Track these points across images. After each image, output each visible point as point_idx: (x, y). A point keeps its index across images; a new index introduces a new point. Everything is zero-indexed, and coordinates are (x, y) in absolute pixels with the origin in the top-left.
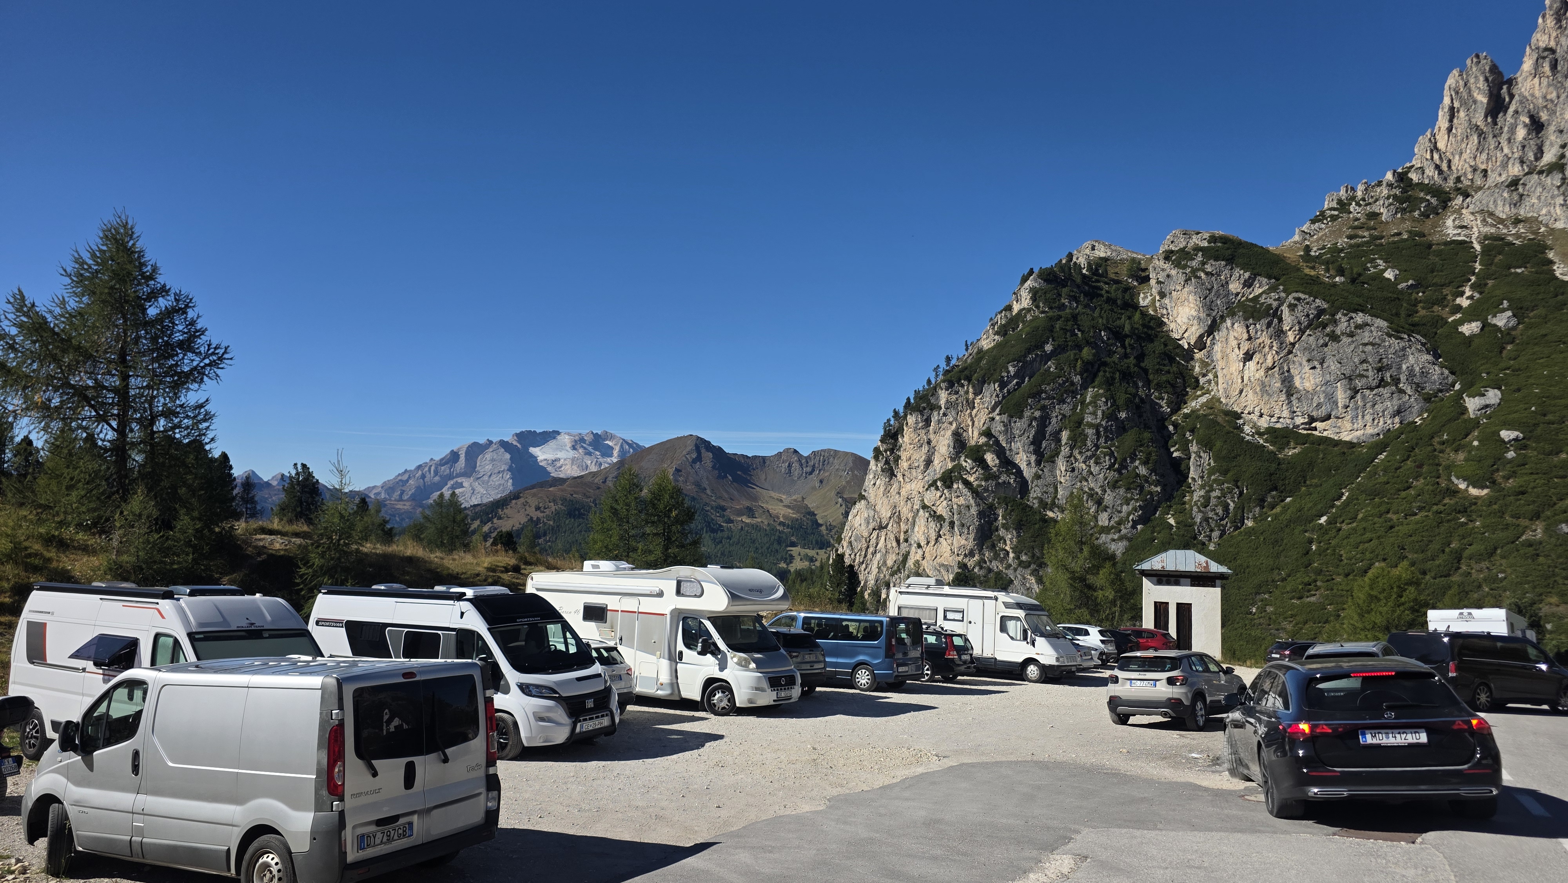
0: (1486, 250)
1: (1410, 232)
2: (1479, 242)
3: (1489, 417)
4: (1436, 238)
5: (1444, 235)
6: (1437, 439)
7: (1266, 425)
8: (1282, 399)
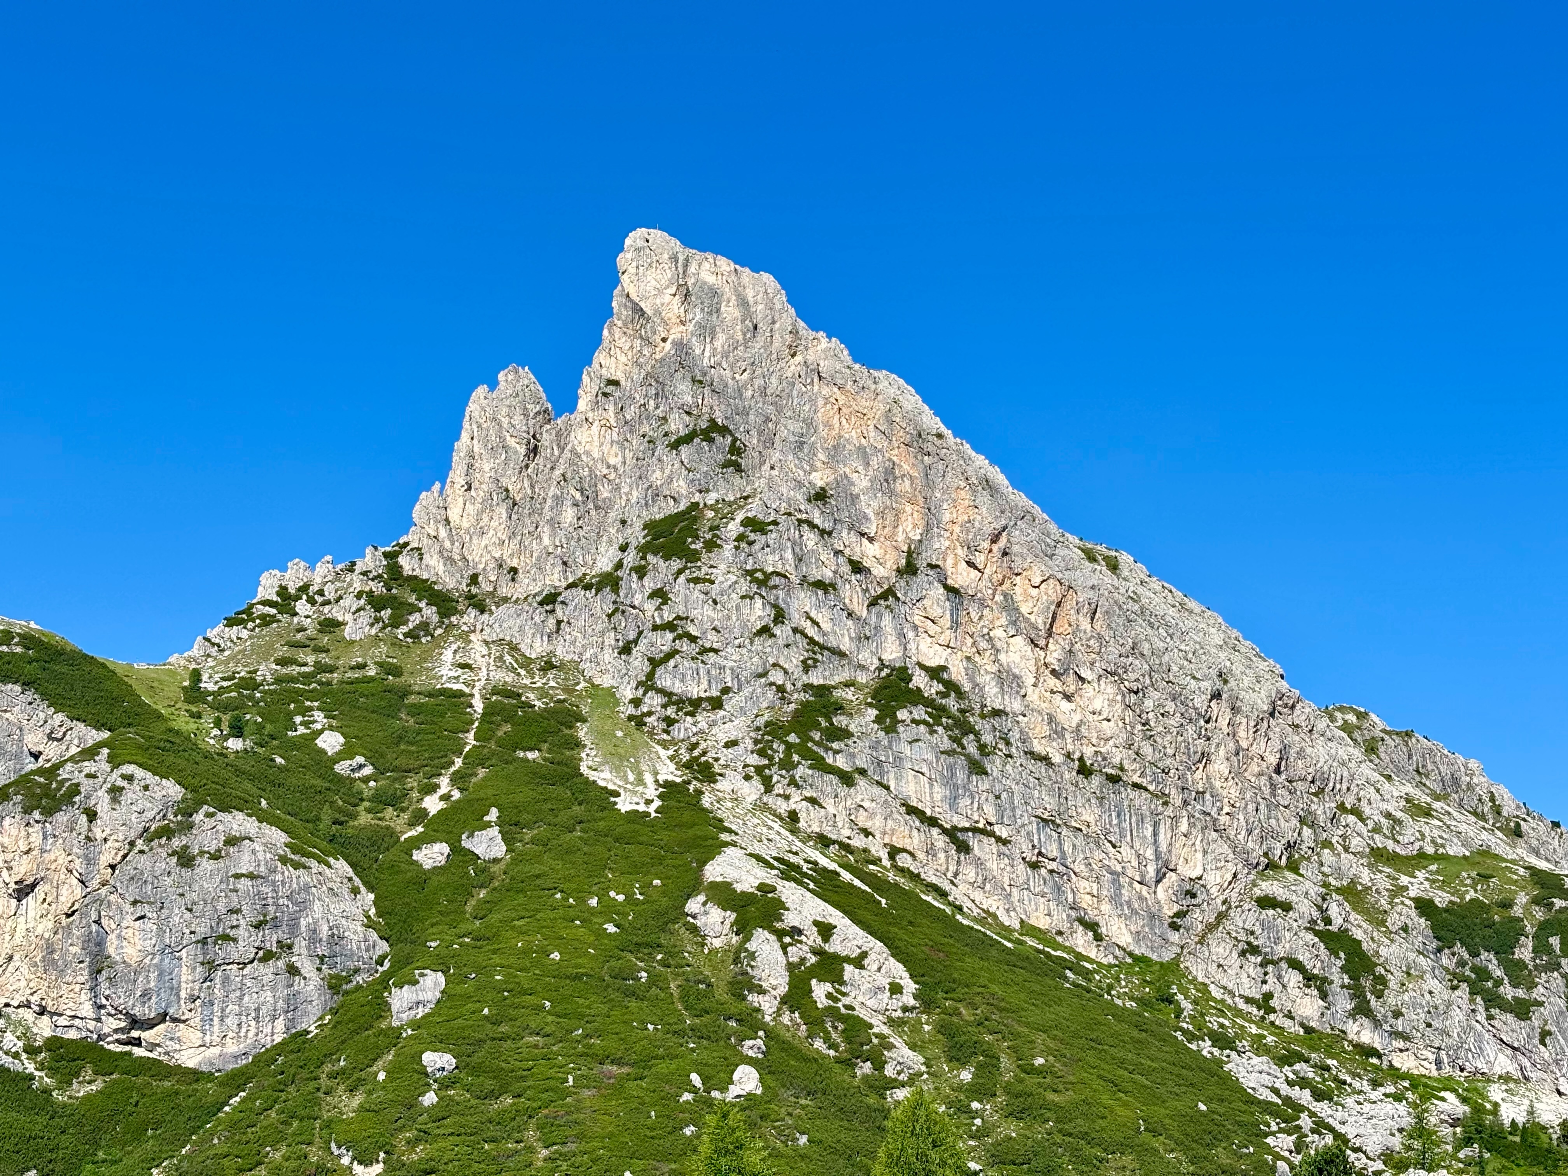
0: (490, 711)
1: (380, 665)
2: (484, 698)
3: (416, 1025)
4: (419, 682)
5: (434, 677)
6: (328, 1068)
7: (48, 1033)
8: (81, 979)
